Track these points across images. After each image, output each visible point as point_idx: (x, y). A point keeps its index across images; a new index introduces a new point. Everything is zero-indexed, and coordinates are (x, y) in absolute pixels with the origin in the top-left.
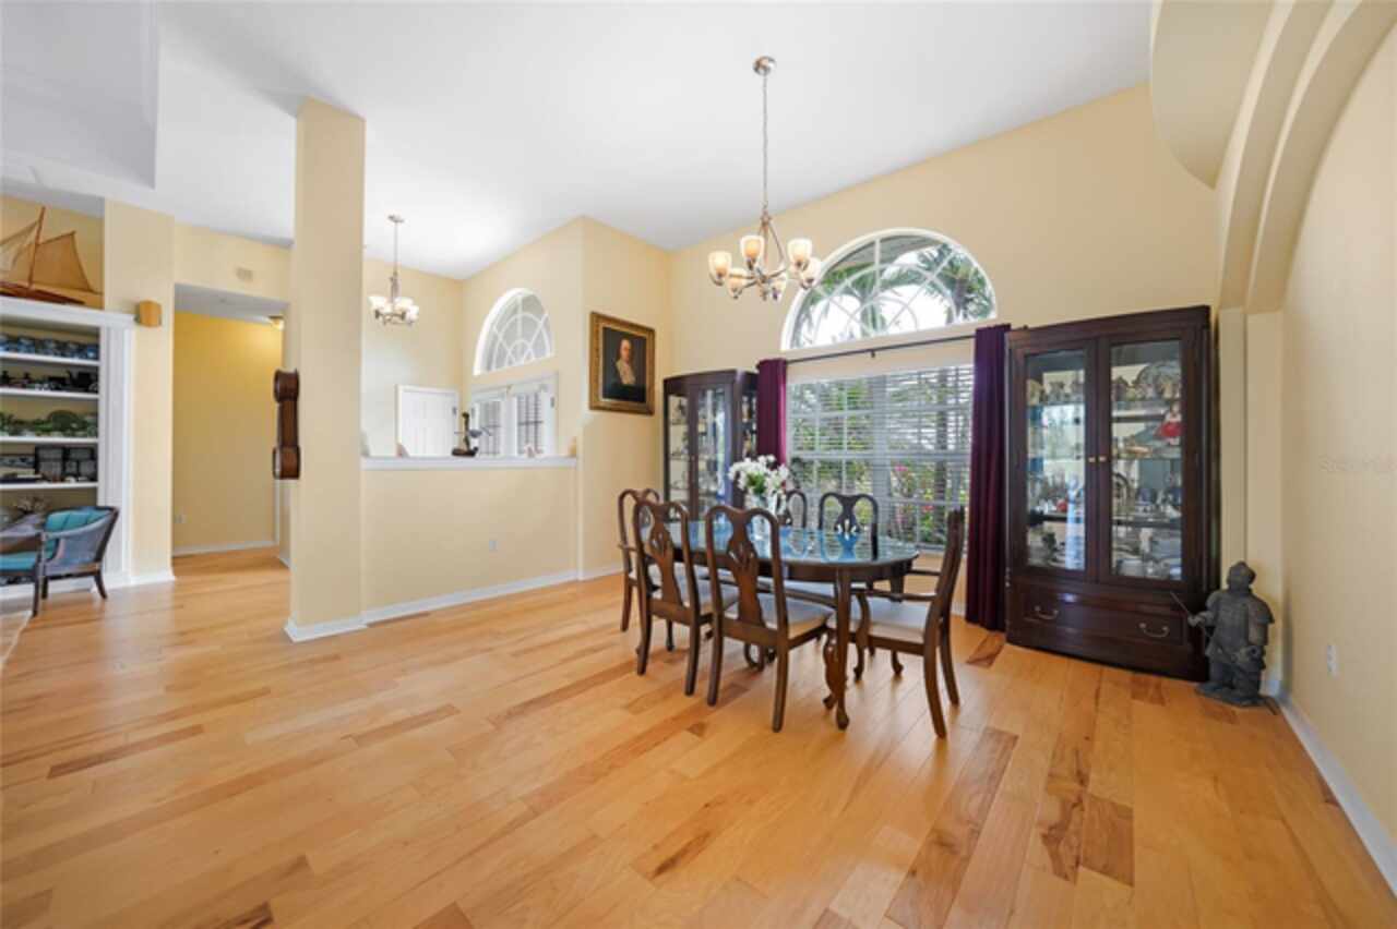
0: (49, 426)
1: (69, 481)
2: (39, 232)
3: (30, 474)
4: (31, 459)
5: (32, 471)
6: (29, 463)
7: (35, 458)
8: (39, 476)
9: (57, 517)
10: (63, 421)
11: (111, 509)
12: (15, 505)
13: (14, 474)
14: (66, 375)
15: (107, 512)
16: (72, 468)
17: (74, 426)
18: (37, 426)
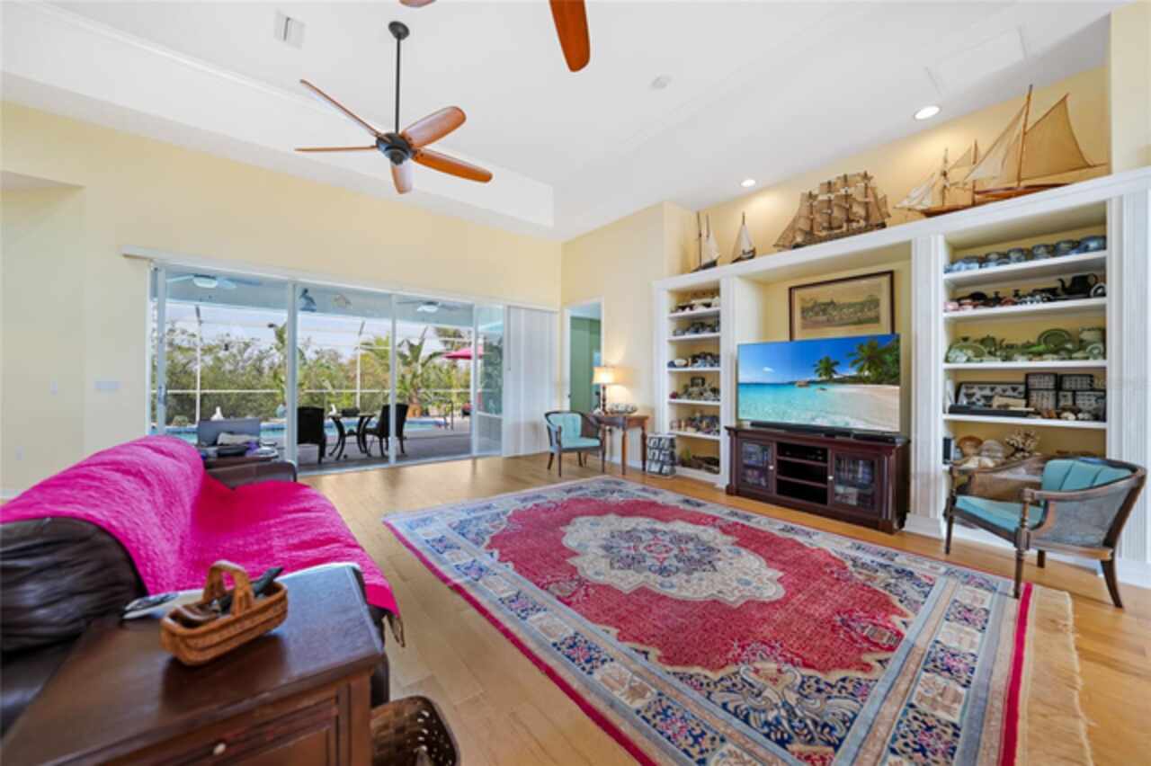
0: (1042, 348)
1: (1066, 419)
2: (1026, 120)
3: (1020, 405)
4: (1022, 388)
5: (1024, 402)
6: (1020, 393)
7: (1026, 386)
8: (1031, 409)
9: (1057, 465)
10: (1056, 342)
11: (1133, 469)
12: (1007, 440)
13: (1007, 406)
14: (1058, 285)
15: (1127, 473)
16: (1066, 401)
17: (1069, 346)
18: (1028, 350)
